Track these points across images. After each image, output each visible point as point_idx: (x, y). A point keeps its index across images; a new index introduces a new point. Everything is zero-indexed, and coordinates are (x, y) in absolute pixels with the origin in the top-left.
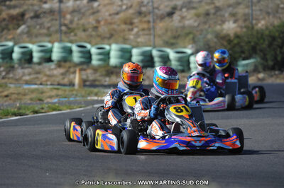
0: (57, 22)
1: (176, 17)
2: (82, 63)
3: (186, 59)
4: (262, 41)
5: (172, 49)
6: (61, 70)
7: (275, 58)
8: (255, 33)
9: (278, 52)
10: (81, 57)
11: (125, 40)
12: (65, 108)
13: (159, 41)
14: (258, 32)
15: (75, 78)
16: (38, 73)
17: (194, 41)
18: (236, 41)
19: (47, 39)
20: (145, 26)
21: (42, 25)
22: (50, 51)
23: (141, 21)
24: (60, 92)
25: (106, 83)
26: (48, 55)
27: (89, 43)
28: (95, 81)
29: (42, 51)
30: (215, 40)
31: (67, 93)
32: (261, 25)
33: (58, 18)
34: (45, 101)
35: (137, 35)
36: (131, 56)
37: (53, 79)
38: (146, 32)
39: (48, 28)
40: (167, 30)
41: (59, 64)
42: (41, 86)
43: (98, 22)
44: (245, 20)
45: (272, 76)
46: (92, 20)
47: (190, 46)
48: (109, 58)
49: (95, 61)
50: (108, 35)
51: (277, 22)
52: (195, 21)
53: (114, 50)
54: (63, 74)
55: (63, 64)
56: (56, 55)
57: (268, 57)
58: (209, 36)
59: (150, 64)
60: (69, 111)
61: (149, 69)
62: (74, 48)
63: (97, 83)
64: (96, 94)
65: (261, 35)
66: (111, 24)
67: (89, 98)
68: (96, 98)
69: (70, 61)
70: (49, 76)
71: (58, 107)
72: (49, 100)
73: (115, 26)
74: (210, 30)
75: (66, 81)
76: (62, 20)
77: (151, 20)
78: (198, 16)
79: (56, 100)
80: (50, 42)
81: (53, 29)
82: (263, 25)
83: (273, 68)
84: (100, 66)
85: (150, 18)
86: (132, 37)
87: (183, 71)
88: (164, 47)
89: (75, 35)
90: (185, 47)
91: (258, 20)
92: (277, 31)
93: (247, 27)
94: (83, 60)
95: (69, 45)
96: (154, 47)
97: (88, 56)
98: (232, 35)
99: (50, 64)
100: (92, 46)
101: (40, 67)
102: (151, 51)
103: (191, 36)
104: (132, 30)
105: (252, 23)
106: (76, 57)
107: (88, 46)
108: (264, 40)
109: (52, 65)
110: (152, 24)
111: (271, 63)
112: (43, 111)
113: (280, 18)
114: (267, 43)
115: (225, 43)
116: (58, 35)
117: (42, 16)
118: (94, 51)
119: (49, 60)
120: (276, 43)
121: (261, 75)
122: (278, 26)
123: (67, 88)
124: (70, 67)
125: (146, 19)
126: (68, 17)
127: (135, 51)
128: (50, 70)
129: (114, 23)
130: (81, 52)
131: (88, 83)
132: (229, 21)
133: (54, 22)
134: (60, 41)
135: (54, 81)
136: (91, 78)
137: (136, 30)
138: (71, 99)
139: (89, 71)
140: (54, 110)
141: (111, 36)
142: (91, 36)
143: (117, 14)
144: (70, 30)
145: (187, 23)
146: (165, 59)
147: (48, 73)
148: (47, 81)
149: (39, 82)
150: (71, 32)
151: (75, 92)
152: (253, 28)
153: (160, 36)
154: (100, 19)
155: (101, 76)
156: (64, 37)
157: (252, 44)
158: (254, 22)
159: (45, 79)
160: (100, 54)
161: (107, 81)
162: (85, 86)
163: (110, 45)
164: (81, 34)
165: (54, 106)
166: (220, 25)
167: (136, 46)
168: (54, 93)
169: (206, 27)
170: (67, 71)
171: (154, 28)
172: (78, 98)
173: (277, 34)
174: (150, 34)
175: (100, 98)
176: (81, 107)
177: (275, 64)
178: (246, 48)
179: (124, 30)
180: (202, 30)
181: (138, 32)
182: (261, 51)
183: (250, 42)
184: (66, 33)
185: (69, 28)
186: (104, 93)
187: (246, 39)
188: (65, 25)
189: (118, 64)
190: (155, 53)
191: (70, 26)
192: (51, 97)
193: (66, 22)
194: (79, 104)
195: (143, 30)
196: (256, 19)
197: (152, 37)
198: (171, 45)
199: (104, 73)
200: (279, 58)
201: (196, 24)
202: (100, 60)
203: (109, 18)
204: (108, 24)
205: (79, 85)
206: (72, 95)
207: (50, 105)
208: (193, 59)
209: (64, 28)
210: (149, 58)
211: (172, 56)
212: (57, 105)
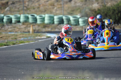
0: (22, 6)
1: (73, 2)
2: (33, 23)
3: (77, 20)
4: (109, 11)
5: (71, 16)
6: (24, 26)
7: (115, 19)
8: (106, 8)
9: (116, 16)
11: (51, 13)
12: (26, 42)
13: (65, 13)
14: (108, 8)
15: (30, 29)
16: (15, 27)
17: (81, 12)
18: (98, 12)
19: (18, 13)
20: (60, 6)
21: (15, 7)
22: (19, 18)
23: (58, 4)
24: (24, 35)
25: (44, 31)
26: (18, 20)
27: (36, 14)
28: (39, 30)
29: (16, 18)
30: (90, 12)
31: (27, 35)
32: (109, 5)
33: (23, 4)
34: (18, 39)
35: (56, 10)
36: (54, 19)
38: (60, 9)
39: (18, 8)
40: (69, 8)
41: (23, 23)
42: (16, 33)
43: (39, 5)
44: (102, 3)
46: (37, 4)
47: (79, 14)
48: (44, 20)
49: (39, 22)
50: (44, 11)
51: (115, 3)
52: (81, 4)
53: (47, 17)
54: (25, 28)
55: (25, 23)
56: (22, 20)
58: (87, 10)
59: (62, 22)
60: (28, 43)
61: (62, 25)
62: (30, 16)
63: (40, 31)
64: (39, 36)
65: (109, 9)
66: (45, 6)
67: (36, 38)
68: (39, 37)
69: (28, 22)
70: (20, 29)
71: (23, 42)
72: (19, 39)
73: (47, 7)
74: (87, 7)
75: (26, 31)
78: (82, 1)
79: (22, 39)
80: (19, 14)
81: (20, 9)
84: (41, 24)
85: (62, 3)
86: (54, 11)
87: (76, 25)
88: (68, 15)
89: (30, 11)
90: (77, 15)
91: (107, 3)
92: (116, 7)
93: (103, 6)
94: (33, 21)
95: (27, 15)
96: (64, 15)
97: (35, 20)
98: (97, 9)
100: (37, 15)
101: (16, 25)
102: (62, 17)
103: (79, 10)
104: (54, 8)
105: (105, 4)
106: (31, 20)
107: (36, 15)
108: (110, 11)
109: (20, 24)
110: (62, 6)
112: (17, 43)
113: (117, 2)
114: (111, 12)
115: (94, 13)
116: (23, 11)
117: (15, 3)
118: (38, 17)
119: (19, 22)
120: (115, 12)
122: (116, 5)
123: (27, 33)
124: (28, 25)
125: (60, 3)
126: (27, 3)
127: (56, 17)
129: (46, 5)
130: (33, 18)
131: (36, 31)
132: (95, 3)
134: (24, 14)
135: (22, 31)
136: (37, 29)
137: (55, 8)
138: (29, 38)
139: (36, 26)
140: (22, 43)
141: (45, 11)
142: (36, 11)
143: (47, 1)
144: (28, 9)
145: (77, 4)
146: (69, 20)
147: (19, 27)
148: (18, 31)
149: (15, 31)
150: (28, 10)
151: (30, 35)
152: (105, 6)
153: (66, 10)
155: (41, 28)
156: (25, 12)
157: (105, 13)
158: (106, 3)
159: (17, 30)
160: (41, 19)
161: (44, 30)
162: (34, 32)
163: (45, 15)
164: (33, 11)
165: (21, 41)
166: (92, 5)
167: (56, 15)
168: (21, 36)
171: (63, 7)
172: (32, 38)
173: (116, 8)
174: (61, 10)
175: (41, 38)
176: (33, 42)
177: (115, 21)
179: (50, 8)
180: (84, 8)
182: (109, 16)
183: (104, 12)
184: (26, 10)
185: (27, 8)
186: (43, 35)
187: (102, 11)
188: (26, 7)
189: (49, 23)
190: (64, 18)
191: (28, 7)
192: (20, 37)
193: (26, 5)
194: (32, 40)
195: (59, 8)
196: (107, 2)
197: (62, 11)
198: (71, 14)
199: (43, 27)
200: (117, 19)
201: (81, 5)
202: (41, 21)
203: (44, 3)
204: (44, 6)
205: (32, 32)
206: (29, 36)
207: (20, 41)
208: (80, 20)
209: (25, 8)
210: (61, 20)
211: (72, 18)
212: (23, 41)
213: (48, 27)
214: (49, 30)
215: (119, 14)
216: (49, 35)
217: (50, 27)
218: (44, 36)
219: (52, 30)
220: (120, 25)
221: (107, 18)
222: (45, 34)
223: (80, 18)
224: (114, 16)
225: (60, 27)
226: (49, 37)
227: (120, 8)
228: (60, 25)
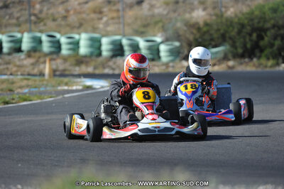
0: (27, 12)
1: (145, 5)
2: (51, 53)
3: (156, 47)
4: (231, 28)
5: (142, 37)
6: (31, 61)
7: (245, 46)
8: (224, 20)
9: (247, 40)
10: (51, 47)
11: (94, 29)
12: (35, 98)
13: (128, 30)
14: (227, 20)
15: (45, 68)
16: (8, 63)
17: (164, 29)
18: (205, 29)
19: (17, 29)
20: (115, 15)
21: (11, 16)
22: (20, 41)
23: (110, 10)
24: (30, 83)
25: (76, 73)
26: (18, 46)
27: (59, 32)
28: (65, 70)
29: (11, 41)
30: (185, 28)
31: (37, 83)
32: (230, 12)
33: (27, 7)
34: (16, 92)
35: (107, 24)
36: (100, 45)
37: (23, 69)
38: (116, 21)
39: (18, 18)
40: (136, 19)
41: (29, 54)
42: (11, 77)
43: (67, 11)
44: (214, 8)
45: (241, 64)
46: (61, 9)
47: (160, 35)
48: (78, 47)
49: (65, 51)
50: (77, 25)
51: (245, 10)
52: (164, 9)
53: (83, 39)
54: (33, 64)
55: (33, 54)
56: (26, 45)
57: (238, 44)
58: (179, 25)
59: (120, 52)
60: (39, 101)
61: (119, 58)
62: (44, 38)
63: (67, 73)
64: (66, 84)
65: (230, 23)
66: (80, 13)
67: (59, 88)
68: (66, 88)
69: (40, 51)
70: (19, 66)
71: (29, 97)
72: (19, 90)
73: (84, 16)
74: (179, 18)
75: (36, 71)
76: (32, 10)
77: (120, 8)
78: (167, 4)
79: (26, 90)
80: (19, 32)
81: (21, 19)
82: (232, 13)
83: (242, 56)
84: (69, 56)
85: (120, 6)
86: (101, 26)
87: (153, 60)
88: (133, 35)
89: (45, 25)
90: (155, 36)
91: (227, 8)
92: (246, 18)
93: (216, 15)
94: (53, 49)
95: (38, 34)
96: (124, 36)
97: (57, 46)
98: (201, 23)
99: (20, 54)
100: (62, 35)
101: (10, 57)
102: (120, 41)
103: (160, 24)
104: (101, 19)
105: (221, 11)
106: (46, 47)
107: (58, 36)
108: (233, 28)
109: (22, 56)
110: (121, 13)
111: (240, 51)
112: (14, 101)
113: (249, 6)
114: (236, 30)
115: (195, 31)
116: (28, 25)
117: (11, 5)
118: (63, 40)
119: (19, 50)
120: (244, 30)
121: (231, 63)
122: (248, 14)
123: (37, 78)
124: (39, 57)
125: (114, 8)
126: (38, 6)
127: (105, 41)
128: (20, 60)
129: (84, 12)
130: (50, 42)
131: (58, 73)
132: (198, 9)
133: (23, 12)
134: (30, 31)
135: (24, 71)
136: (61, 67)
137: (105, 19)
138: (42, 89)
139: (59, 61)
140: (25, 100)
141: (81, 25)
142: (60, 26)
143: (86, 3)
144: (39, 20)
145: (156, 11)
146: (135, 48)
147: (18, 63)
148: (17, 71)
149: (9, 73)
150: (40, 22)
151: (45, 83)
152: (222, 16)
153: (129, 25)
154: (69, 8)
155: (71, 65)
156: (33, 26)
157: (222, 31)
158: (223, 10)
159: (15, 69)
160: (70, 43)
161: (77, 70)
162: (55, 75)
163: (79, 34)
164: (50, 24)
165: (24, 97)
166: (190, 13)
167: (106, 35)
168: (25, 83)
169: (176, 14)
170: (37, 61)
171: (123, 17)
172: (48, 88)
173: (246, 22)
174: (119, 23)
175: (70, 88)
176: (51, 97)
177: (244, 52)
178: (215, 36)
179: (93, 19)
180: (171, 19)
181: (107, 21)
182: (230, 38)
183: (218, 30)
184: (35, 23)
185: (38, 18)
186: (74, 82)
187: (215, 27)
188: (35, 15)
189: (88, 54)
190: (125, 42)
191: (40, 16)
192: (21, 87)
193: (36, 12)
194: (50, 94)
195: (113, 18)
196: (225, 7)
197: (121, 26)
198: (141, 34)
199: (74, 62)
200: (249, 46)
201: (165, 12)
202: (70, 49)
203: (78, 7)
204: (78, 13)
205: (50, 75)
206: (43, 85)
207: (21, 95)
208: (163, 48)
209: (33, 18)
210: (118, 47)
211: (142, 44)
212: (28, 95)
213: (87, 64)
214: (90, 70)
215: (255, 35)
216: (89, 82)
217: (93, 63)
218: (76, 85)
219: (97, 72)
220: (255, 60)
221: (226, 44)
222: (79, 80)
223: (162, 42)
224: (242, 40)
225: (115, 63)
226: (89, 88)
227: (256, 21)
228: (114, 60)
